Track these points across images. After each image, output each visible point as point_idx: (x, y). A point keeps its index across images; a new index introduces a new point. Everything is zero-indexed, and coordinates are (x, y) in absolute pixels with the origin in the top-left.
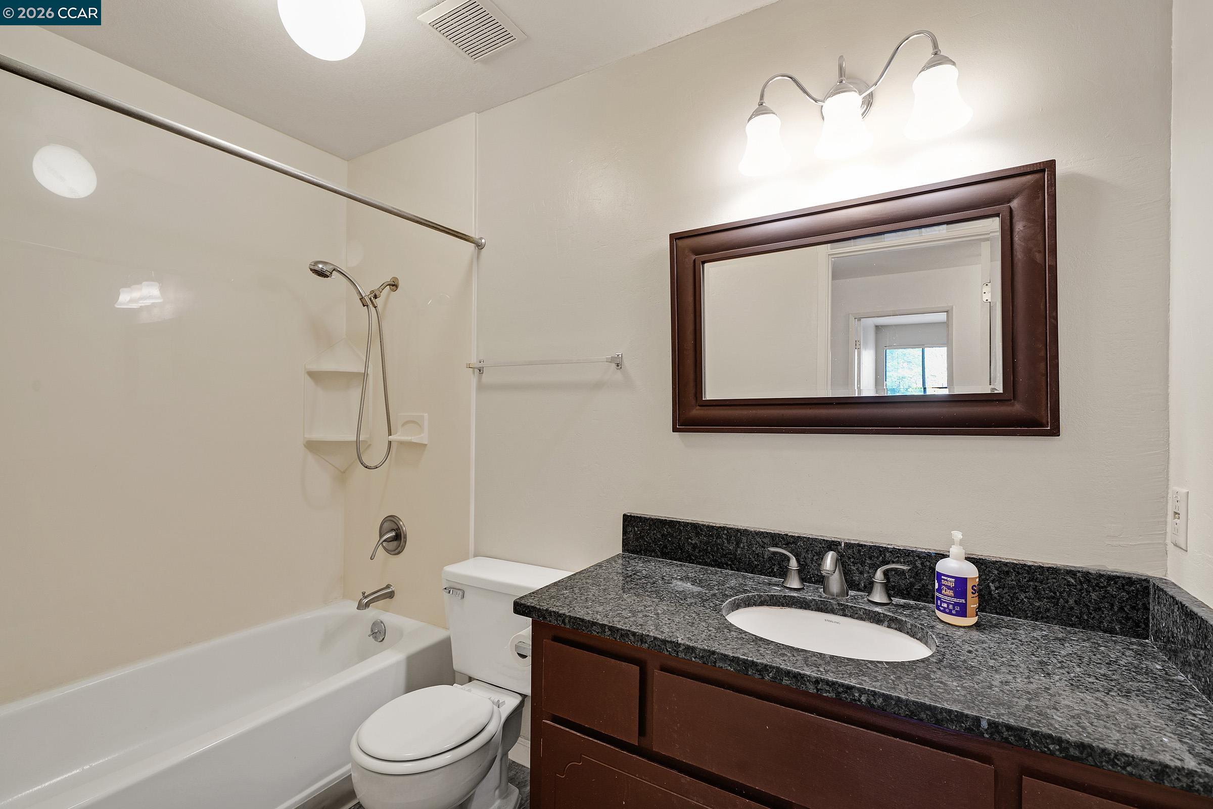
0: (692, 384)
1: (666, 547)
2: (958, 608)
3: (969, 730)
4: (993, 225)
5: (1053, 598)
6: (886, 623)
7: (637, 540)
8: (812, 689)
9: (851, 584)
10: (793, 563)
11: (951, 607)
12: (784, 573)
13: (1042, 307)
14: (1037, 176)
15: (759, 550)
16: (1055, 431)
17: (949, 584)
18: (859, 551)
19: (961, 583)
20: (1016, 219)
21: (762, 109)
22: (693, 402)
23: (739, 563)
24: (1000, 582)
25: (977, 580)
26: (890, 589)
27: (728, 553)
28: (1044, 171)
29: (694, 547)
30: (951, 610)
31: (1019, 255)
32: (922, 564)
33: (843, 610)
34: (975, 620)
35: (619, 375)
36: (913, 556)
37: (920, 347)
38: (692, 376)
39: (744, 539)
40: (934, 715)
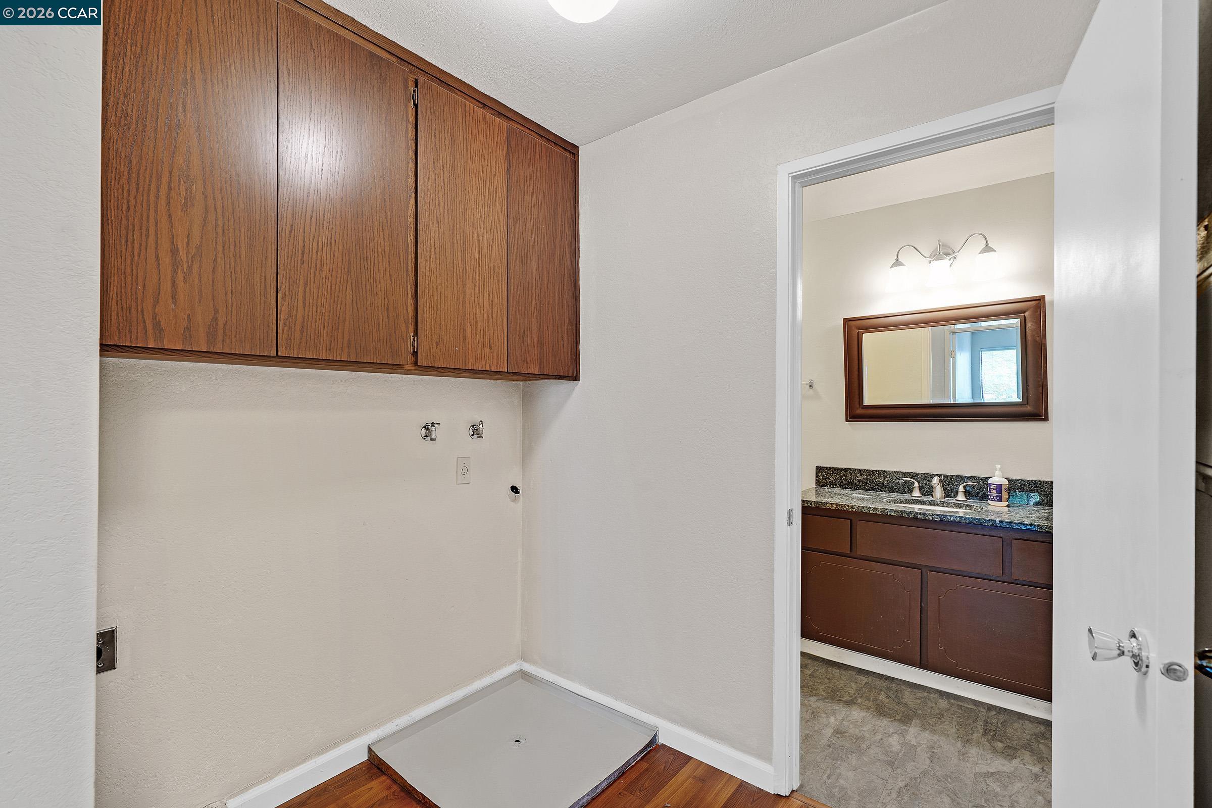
0: (857, 396)
1: (842, 482)
2: (998, 498)
3: (992, 525)
4: (1016, 322)
5: (1046, 495)
6: (964, 508)
7: (825, 479)
8: (931, 518)
9: (947, 495)
10: (916, 485)
11: (995, 498)
12: (910, 491)
13: (1040, 362)
14: (1037, 302)
15: (897, 481)
16: (1046, 419)
17: (994, 488)
18: (951, 479)
19: (999, 488)
20: (1027, 321)
21: (897, 263)
22: (858, 406)
23: (886, 488)
24: (1021, 489)
25: (1008, 486)
26: (967, 493)
27: (879, 483)
28: (1040, 300)
29: (860, 481)
30: (995, 499)
31: (1029, 338)
32: (983, 483)
33: (943, 504)
34: (1007, 503)
35: (811, 392)
36: (978, 479)
37: (1014, 349)
38: (857, 393)
39: (888, 476)
40: (979, 521)
